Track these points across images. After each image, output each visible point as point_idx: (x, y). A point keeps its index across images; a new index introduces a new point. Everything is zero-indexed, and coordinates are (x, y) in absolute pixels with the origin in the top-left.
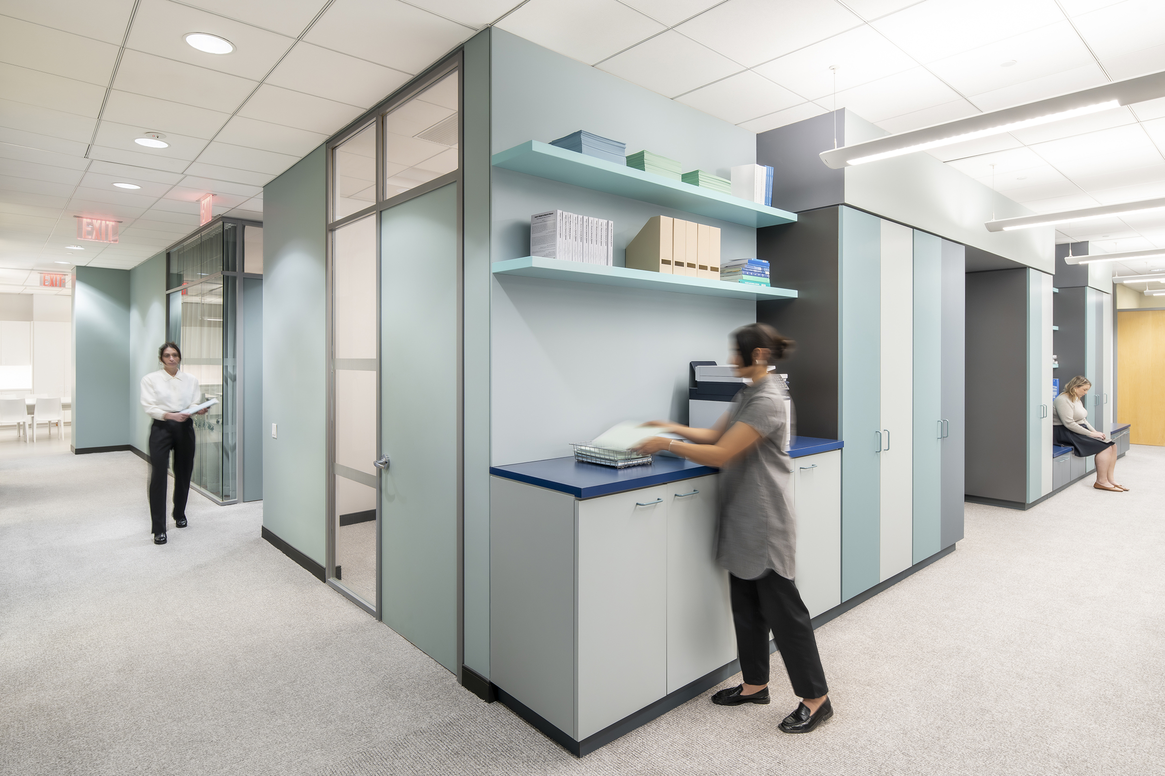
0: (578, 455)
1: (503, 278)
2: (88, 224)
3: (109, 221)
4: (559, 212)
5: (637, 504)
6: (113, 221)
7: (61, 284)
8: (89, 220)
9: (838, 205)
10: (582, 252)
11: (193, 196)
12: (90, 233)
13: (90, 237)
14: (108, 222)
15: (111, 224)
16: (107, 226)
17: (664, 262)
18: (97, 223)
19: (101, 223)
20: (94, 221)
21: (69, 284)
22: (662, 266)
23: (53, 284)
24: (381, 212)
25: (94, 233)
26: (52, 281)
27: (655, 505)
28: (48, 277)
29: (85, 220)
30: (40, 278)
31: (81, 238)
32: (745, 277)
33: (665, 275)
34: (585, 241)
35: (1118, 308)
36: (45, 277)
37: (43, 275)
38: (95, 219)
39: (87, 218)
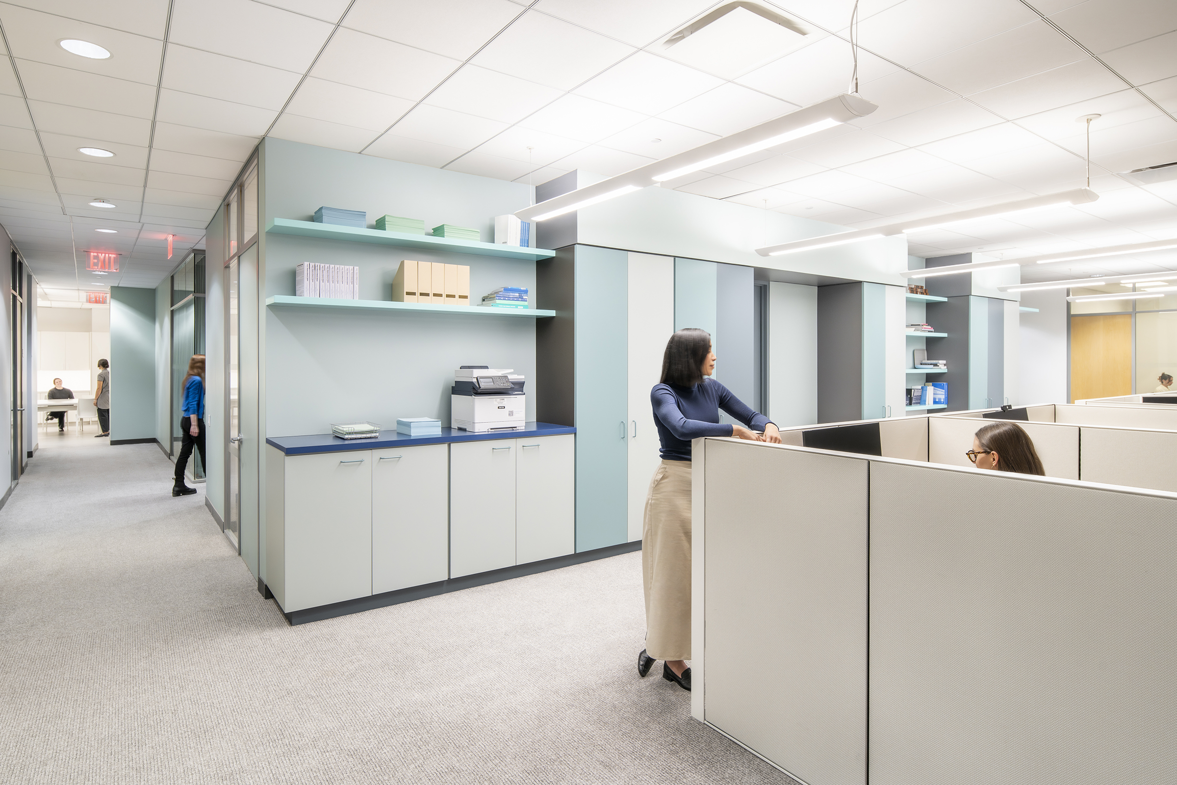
0: (335, 432)
1: (275, 308)
2: (95, 257)
3: (112, 254)
4: (306, 263)
5: (341, 462)
6: (114, 254)
7: (104, 302)
8: (95, 254)
9: (575, 244)
10: (329, 289)
11: (162, 237)
12: (95, 264)
13: (96, 267)
14: (110, 255)
15: (113, 256)
16: (109, 258)
17: (408, 293)
18: (102, 256)
19: (105, 255)
20: (100, 255)
21: (108, 301)
22: (406, 297)
23: (97, 302)
24: (239, 256)
25: (100, 264)
26: (96, 298)
27: (360, 464)
28: (93, 296)
29: (92, 254)
30: (87, 296)
31: (90, 268)
32: (498, 301)
33: (409, 304)
34: (331, 282)
35: (1072, 313)
36: (90, 295)
37: (88, 294)
38: (100, 253)
39: (94, 253)
